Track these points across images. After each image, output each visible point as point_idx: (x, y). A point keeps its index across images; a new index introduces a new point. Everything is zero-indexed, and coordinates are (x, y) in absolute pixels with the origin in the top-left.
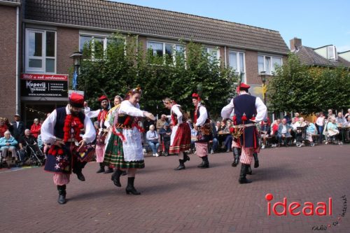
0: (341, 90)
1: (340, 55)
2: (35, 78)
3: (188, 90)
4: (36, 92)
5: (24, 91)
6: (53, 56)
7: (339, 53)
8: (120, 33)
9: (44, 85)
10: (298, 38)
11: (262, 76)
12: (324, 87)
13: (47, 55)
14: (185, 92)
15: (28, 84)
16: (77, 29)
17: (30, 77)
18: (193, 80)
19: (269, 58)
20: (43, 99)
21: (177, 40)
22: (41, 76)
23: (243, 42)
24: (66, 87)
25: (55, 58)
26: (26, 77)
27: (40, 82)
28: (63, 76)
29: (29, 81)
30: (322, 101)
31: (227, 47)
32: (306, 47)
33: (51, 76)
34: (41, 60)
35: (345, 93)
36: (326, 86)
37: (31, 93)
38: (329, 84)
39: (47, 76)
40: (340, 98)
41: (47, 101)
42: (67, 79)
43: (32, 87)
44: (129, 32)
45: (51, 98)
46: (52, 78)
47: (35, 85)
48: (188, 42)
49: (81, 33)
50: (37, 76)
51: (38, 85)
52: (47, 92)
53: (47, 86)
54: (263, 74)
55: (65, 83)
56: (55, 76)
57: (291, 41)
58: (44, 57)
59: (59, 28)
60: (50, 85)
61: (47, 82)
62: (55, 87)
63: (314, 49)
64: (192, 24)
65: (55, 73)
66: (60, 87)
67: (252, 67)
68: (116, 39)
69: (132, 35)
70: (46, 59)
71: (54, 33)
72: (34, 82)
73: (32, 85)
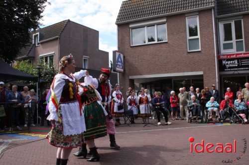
2: (229, 57)
4: (230, 68)
5: (222, 67)
6: (242, 38)
9: (236, 62)
13: (236, 39)
15: (224, 62)
17: (225, 57)
20: (236, 72)
22: (233, 55)
25: (243, 39)
26: (222, 57)
27: (233, 59)
29: (224, 60)
33: (241, 54)
34: (232, 43)
37: (226, 68)
39: (237, 54)
41: (239, 74)
43: (227, 64)
45: (242, 71)
46: (242, 56)
47: (229, 62)
50: (230, 55)
51: (231, 62)
52: (239, 66)
53: (238, 62)
56: (244, 54)
58: (234, 41)
59: (244, 15)
60: (241, 61)
61: (238, 59)
62: (245, 63)
65: (244, 52)
70: (236, 42)
71: (241, 20)
72: (228, 60)
73: (227, 62)
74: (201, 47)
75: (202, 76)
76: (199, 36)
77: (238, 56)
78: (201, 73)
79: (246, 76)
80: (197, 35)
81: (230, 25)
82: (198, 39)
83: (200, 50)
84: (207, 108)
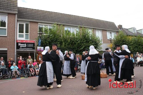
0: (140, 45)
1: (138, 31)
2: (22, 42)
3: (83, 46)
4: (22, 47)
5: (18, 47)
7: (137, 30)
8: (55, 24)
9: (25, 44)
10: (121, 25)
11: (110, 40)
12: (133, 44)
13: (26, 33)
14: (82, 47)
15: (19, 44)
16: (38, 22)
17: (20, 41)
18: (85, 42)
19: (111, 33)
20: (25, 50)
21: (77, 27)
22: (24, 41)
23: (101, 27)
24: (34, 45)
25: (29, 34)
26: (18, 41)
27: (24, 43)
28: (33, 41)
29: (19, 43)
30: (133, 49)
31: (95, 29)
32: (124, 28)
34: (23, 35)
35: (142, 46)
36: (134, 44)
37: (20, 48)
38: (135, 43)
39: (26, 41)
40: (140, 48)
41: (26, 51)
42: (34, 42)
43: (21, 45)
44: (59, 23)
45: (28, 50)
46: (29, 42)
47: (22, 44)
48: (82, 27)
49: (39, 24)
50: (23, 41)
51: (23, 44)
52: (27, 47)
53: (27, 45)
54: (111, 39)
55: (34, 44)
57: (118, 26)
58: (24, 33)
59: (30, 22)
60: (28, 45)
61: (27, 43)
62: (30, 45)
63: (127, 29)
64: (81, 20)
65: (29, 40)
66: (32, 45)
67: (105, 36)
68: (54, 26)
69: (60, 25)
70: (26, 34)
71: (28, 24)
72: (21, 43)
73: (21, 44)
74: (7, 34)
75: (6, 51)
76: (6, 28)
77: (27, 42)
78: (6, 49)
79: (29, 52)
80: (5, 27)
81: (23, 25)
82: (6, 29)
83: (6, 36)
84: (11, 70)
